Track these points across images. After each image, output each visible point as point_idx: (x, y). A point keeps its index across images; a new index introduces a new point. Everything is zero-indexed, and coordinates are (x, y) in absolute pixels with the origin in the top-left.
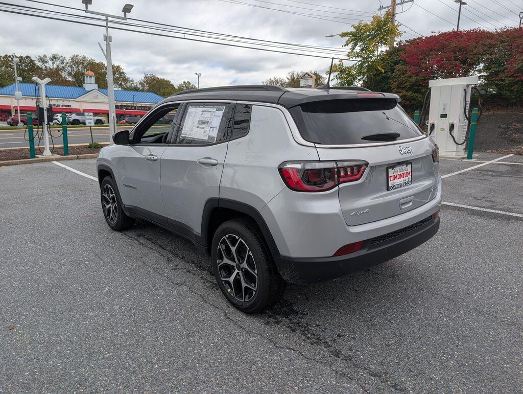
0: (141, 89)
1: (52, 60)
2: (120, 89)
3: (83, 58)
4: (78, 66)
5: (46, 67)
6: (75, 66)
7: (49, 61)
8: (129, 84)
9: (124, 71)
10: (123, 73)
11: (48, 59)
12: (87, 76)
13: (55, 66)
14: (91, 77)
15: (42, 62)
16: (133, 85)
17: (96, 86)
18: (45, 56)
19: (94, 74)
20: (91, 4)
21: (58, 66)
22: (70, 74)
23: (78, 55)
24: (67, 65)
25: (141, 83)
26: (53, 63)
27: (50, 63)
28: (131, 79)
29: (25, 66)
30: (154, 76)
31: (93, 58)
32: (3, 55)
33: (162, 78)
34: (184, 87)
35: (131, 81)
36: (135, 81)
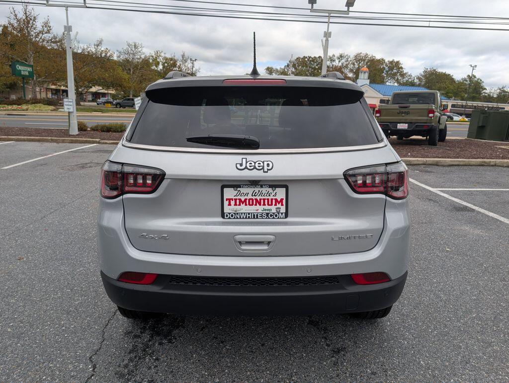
0: (418, 83)
1: (339, 59)
2: (396, 84)
3: (365, 56)
4: (360, 63)
5: (333, 65)
6: (357, 63)
7: (336, 60)
8: (407, 79)
9: (402, 66)
10: (402, 68)
11: (335, 58)
12: (362, 73)
13: (340, 64)
14: (365, 73)
15: (331, 60)
16: (410, 80)
17: (368, 82)
18: (334, 56)
19: (368, 70)
20: (316, 3)
21: (342, 64)
22: (351, 71)
23: (361, 53)
24: (351, 62)
25: (419, 78)
26: (339, 61)
27: (337, 61)
28: (409, 74)
29: (316, 65)
30: (435, 70)
31: (374, 55)
32: (302, 57)
33: (444, 72)
34: (467, 81)
35: (409, 76)
36: (413, 76)
